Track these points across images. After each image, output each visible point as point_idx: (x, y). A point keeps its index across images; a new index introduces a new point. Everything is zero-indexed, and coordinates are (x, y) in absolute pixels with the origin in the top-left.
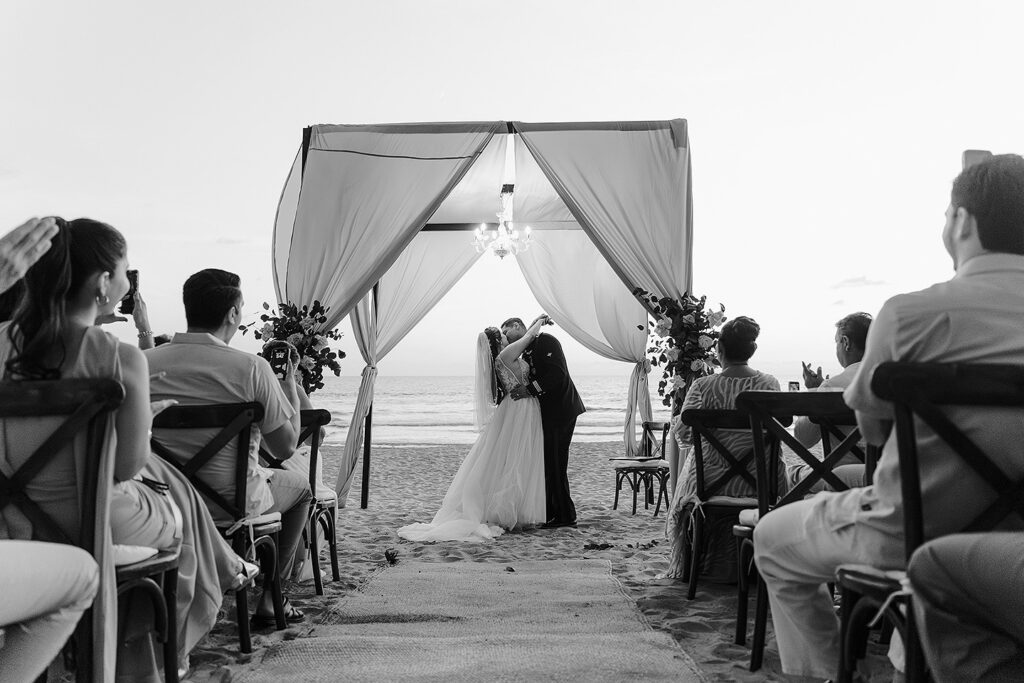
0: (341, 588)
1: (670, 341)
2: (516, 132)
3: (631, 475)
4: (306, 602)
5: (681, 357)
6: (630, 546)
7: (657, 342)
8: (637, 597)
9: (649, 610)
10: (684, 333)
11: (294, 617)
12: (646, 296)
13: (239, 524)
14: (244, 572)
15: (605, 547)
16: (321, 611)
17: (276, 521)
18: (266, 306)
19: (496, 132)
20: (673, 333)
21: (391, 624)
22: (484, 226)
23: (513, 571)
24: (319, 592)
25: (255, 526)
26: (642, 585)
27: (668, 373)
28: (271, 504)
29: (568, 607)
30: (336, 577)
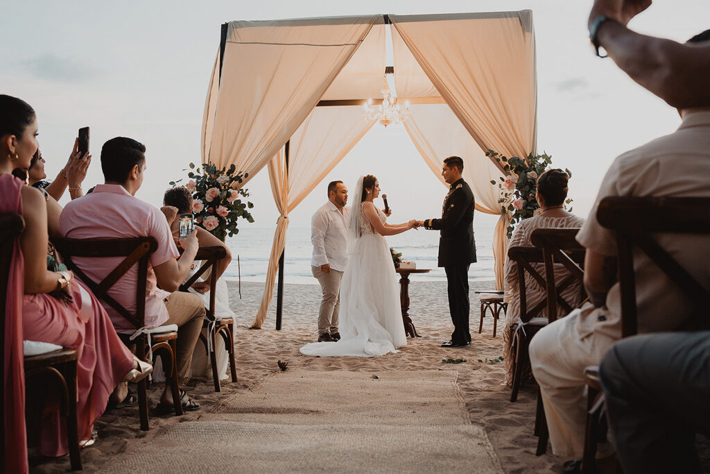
0: (236, 387)
1: (517, 193)
2: (391, 23)
3: (492, 305)
4: (205, 396)
5: (525, 206)
6: (480, 361)
7: (506, 195)
8: (468, 400)
9: (474, 409)
10: (527, 186)
11: (190, 406)
12: (497, 157)
13: (139, 332)
14: (139, 368)
15: (460, 361)
16: (214, 403)
17: (173, 331)
18: (192, 166)
19: (375, 24)
20: (519, 187)
21: (264, 415)
22: (370, 101)
23: (377, 378)
24: (218, 390)
25: (152, 334)
26: (477, 390)
27: (515, 220)
28: (167, 318)
29: (408, 405)
30: (234, 379)
